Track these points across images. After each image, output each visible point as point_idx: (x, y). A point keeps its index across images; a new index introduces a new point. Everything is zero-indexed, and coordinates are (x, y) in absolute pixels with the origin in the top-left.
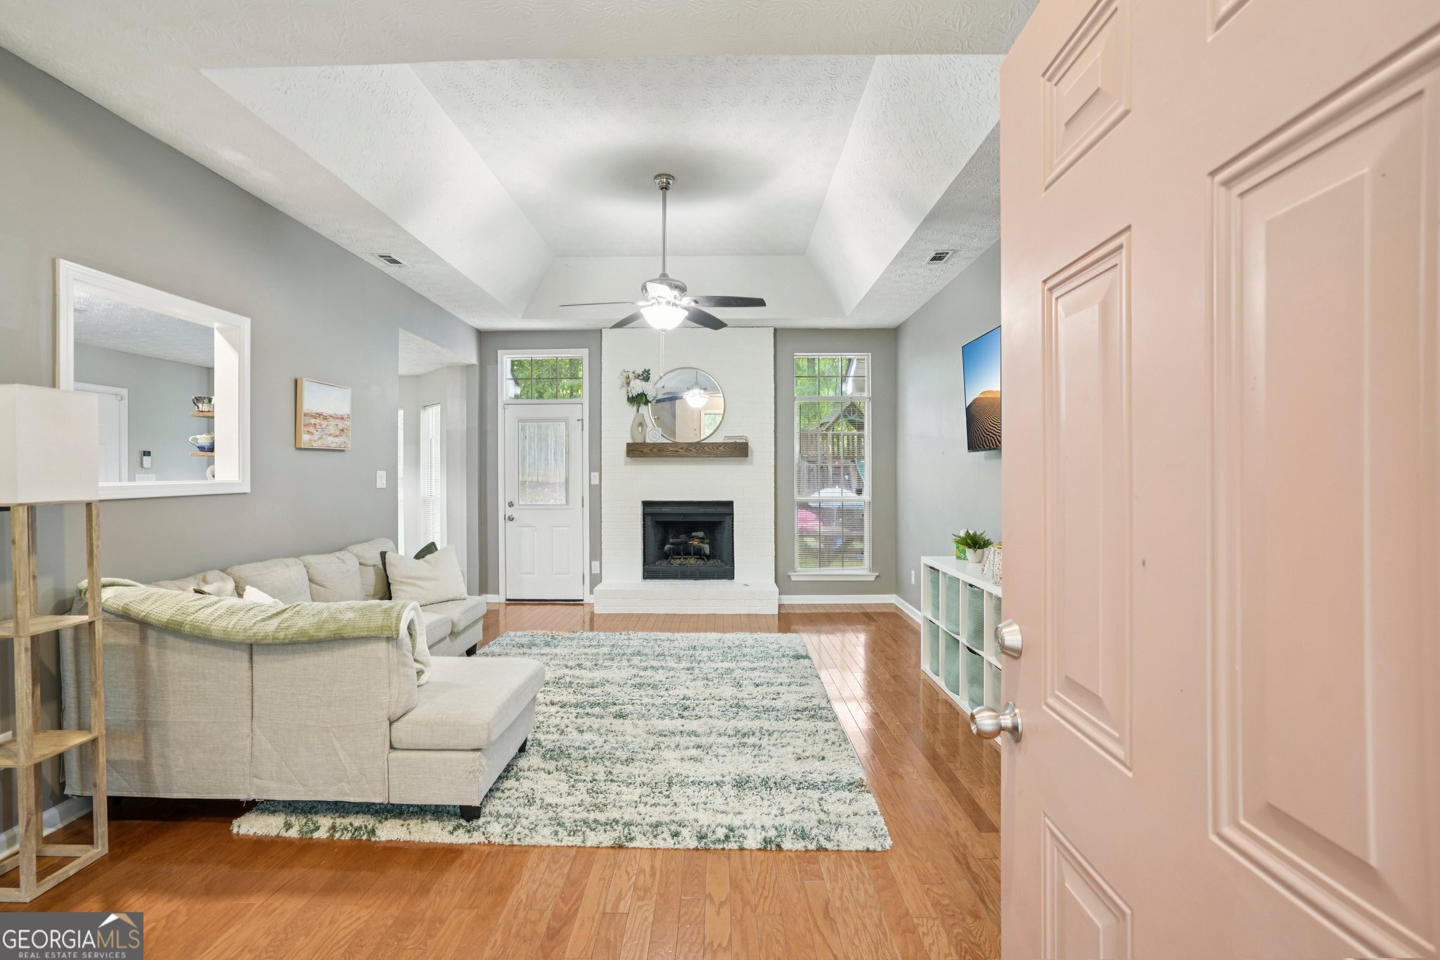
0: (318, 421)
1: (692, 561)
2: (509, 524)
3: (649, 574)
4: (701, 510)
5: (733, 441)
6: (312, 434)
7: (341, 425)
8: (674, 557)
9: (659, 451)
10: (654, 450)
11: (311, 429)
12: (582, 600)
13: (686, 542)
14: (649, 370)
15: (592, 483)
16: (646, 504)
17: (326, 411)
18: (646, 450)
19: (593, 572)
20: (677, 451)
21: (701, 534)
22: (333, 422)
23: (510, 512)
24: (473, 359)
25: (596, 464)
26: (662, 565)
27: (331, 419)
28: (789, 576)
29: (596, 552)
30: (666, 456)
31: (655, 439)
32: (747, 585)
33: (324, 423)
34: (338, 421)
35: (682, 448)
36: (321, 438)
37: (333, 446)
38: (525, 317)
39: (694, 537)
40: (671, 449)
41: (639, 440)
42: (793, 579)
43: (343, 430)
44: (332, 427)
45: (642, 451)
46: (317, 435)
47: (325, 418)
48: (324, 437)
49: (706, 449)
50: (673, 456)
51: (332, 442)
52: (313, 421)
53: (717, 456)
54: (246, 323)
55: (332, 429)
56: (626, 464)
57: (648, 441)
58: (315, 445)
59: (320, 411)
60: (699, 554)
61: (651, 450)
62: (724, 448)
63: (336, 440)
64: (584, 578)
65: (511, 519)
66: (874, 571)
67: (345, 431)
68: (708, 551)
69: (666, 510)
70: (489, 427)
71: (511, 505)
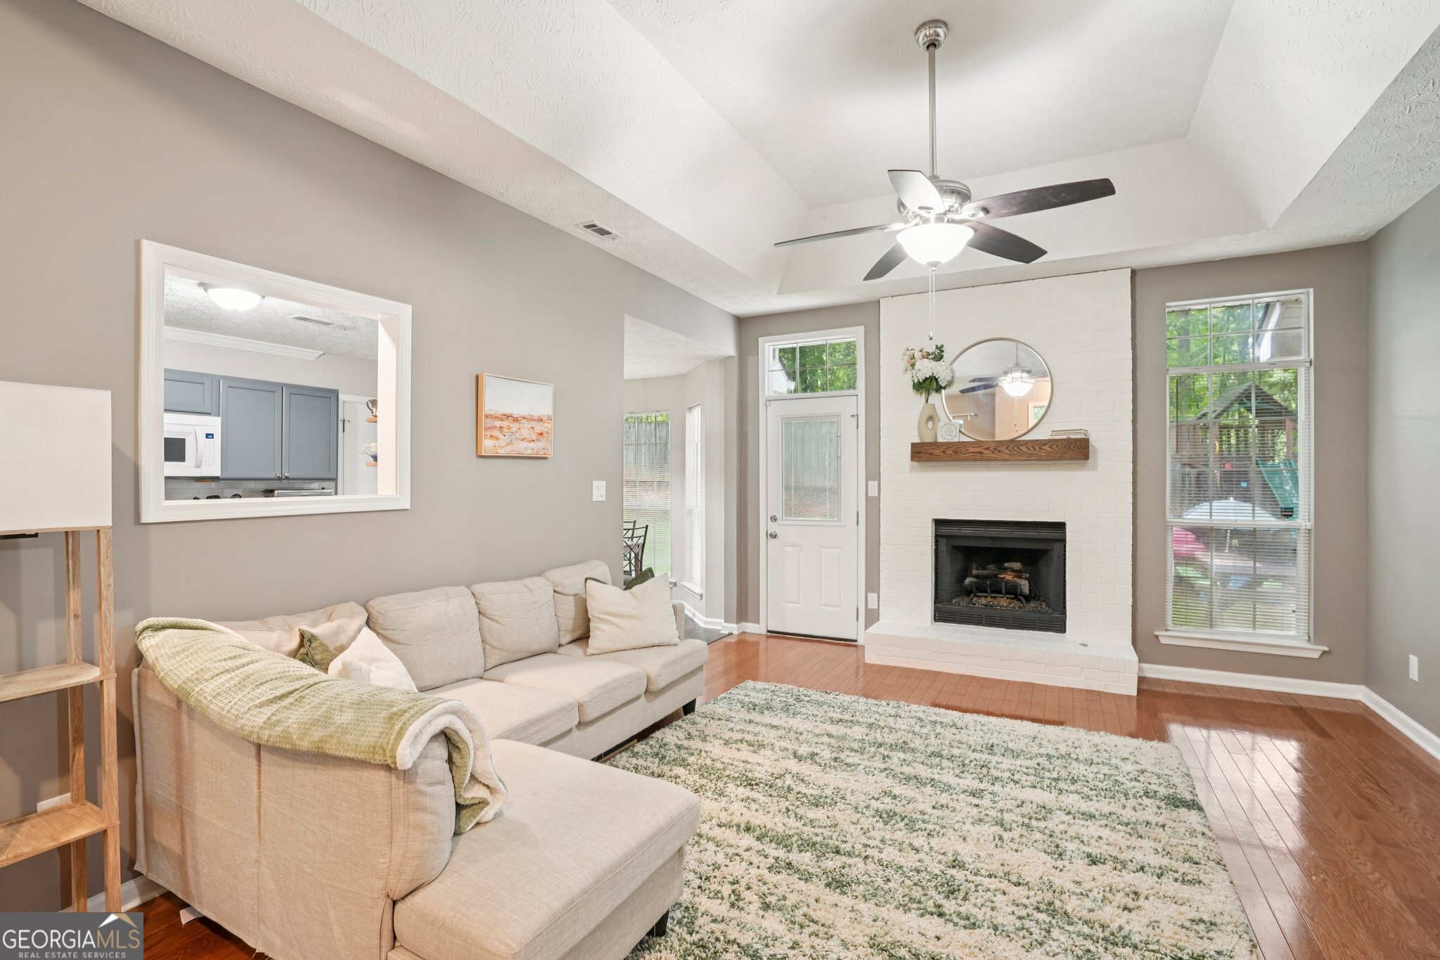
0: (505, 424)
1: (1003, 602)
2: (772, 541)
3: (943, 614)
4: (1017, 533)
5: (1065, 437)
6: (497, 439)
7: (539, 428)
8: (978, 594)
9: (956, 452)
10: (949, 452)
11: (496, 433)
12: (856, 641)
13: (996, 576)
14: (942, 346)
15: (870, 494)
16: (939, 523)
17: (516, 411)
18: (938, 452)
19: (870, 607)
20: (981, 453)
21: (1017, 566)
22: (527, 425)
23: (773, 527)
24: (730, 349)
25: (873, 472)
26: (961, 603)
27: (524, 421)
28: (1157, 636)
29: (872, 584)
30: (966, 460)
31: (950, 438)
32: (1085, 645)
33: (515, 426)
34: (533, 424)
35: (988, 449)
36: (510, 443)
37: (528, 453)
38: (781, 292)
39: (1006, 569)
40: (971, 450)
41: (929, 439)
42: (1163, 641)
43: (541, 434)
44: (526, 430)
45: (931, 454)
46: (503, 440)
47: (516, 420)
48: (514, 442)
49: (1024, 449)
50: (975, 460)
51: (526, 448)
52: (498, 424)
53: (1040, 459)
54: (406, 311)
55: (525, 433)
56: (912, 470)
57: (940, 440)
58: (502, 452)
59: (508, 412)
60: (1013, 592)
61: (944, 452)
62: (1050, 447)
63: (532, 445)
64: (857, 613)
65: (774, 536)
66: (1316, 643)
67: (545, 434)
68: (1026, 590)
69: (966, 531)
70: (750, 428)
71: (774, 519)
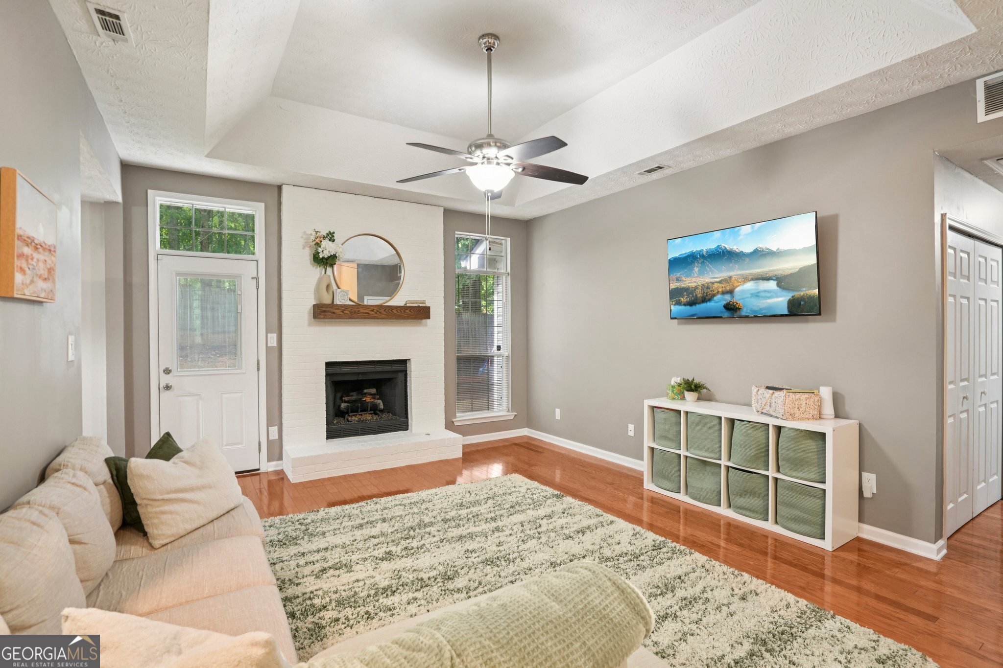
0: (30, 252)
1: (368, 417)
2: (165, 395)
3: (332, 434)
4: (379, 368)
5: (416, 305)
6: (24, 273)
7: (49, 262)
8: (351, 414)
9: (351, 312)
10: (346, 312)
11: (24, 264)
12: (258, 470)
13: (360, 399)
14: (334, 233)
15: (269, 345)
16: (329, 365)
17: (38, 235)
18: (338, 312)
19: (271, 438)
20: (368, 313)
21: (373, 391)
22: (43, 256)
23: (165, 379)
25: (276, 325)
26: (341, 423)
27: (42, 251)
29: (275, 416)
30: (358, 318)
31: (344, 301)
32: (429, 435)
33: (36, 257)
34: (46, 255)
35: (373, 311)
36: (32, 282)
37: (42, 296)
39: (365, 394)
40: (362, 311)
41: (327, 300)
43: (52, 270)
44: (41, 263)
45: (333, 313)
46: (28, 277)
47: (37, 248)
48: (34, 279)
49: (395, 311)
50: (365, 318)
51: (38, 290)
52: (25, 250)
53: (404, 318)
55: (41, 268)
56: (310, 325)
57: (338, 302)
58: (27, 293)
59: (32, 234)
60: (375, 410)
61: (343, 312)
62: (410, 311)
63: (47, 285)
64: (260, 445)
65: (168, 387)
66: (512, 412)
68: (382, 406)
69: (346, 369)
71: (167, 371)
